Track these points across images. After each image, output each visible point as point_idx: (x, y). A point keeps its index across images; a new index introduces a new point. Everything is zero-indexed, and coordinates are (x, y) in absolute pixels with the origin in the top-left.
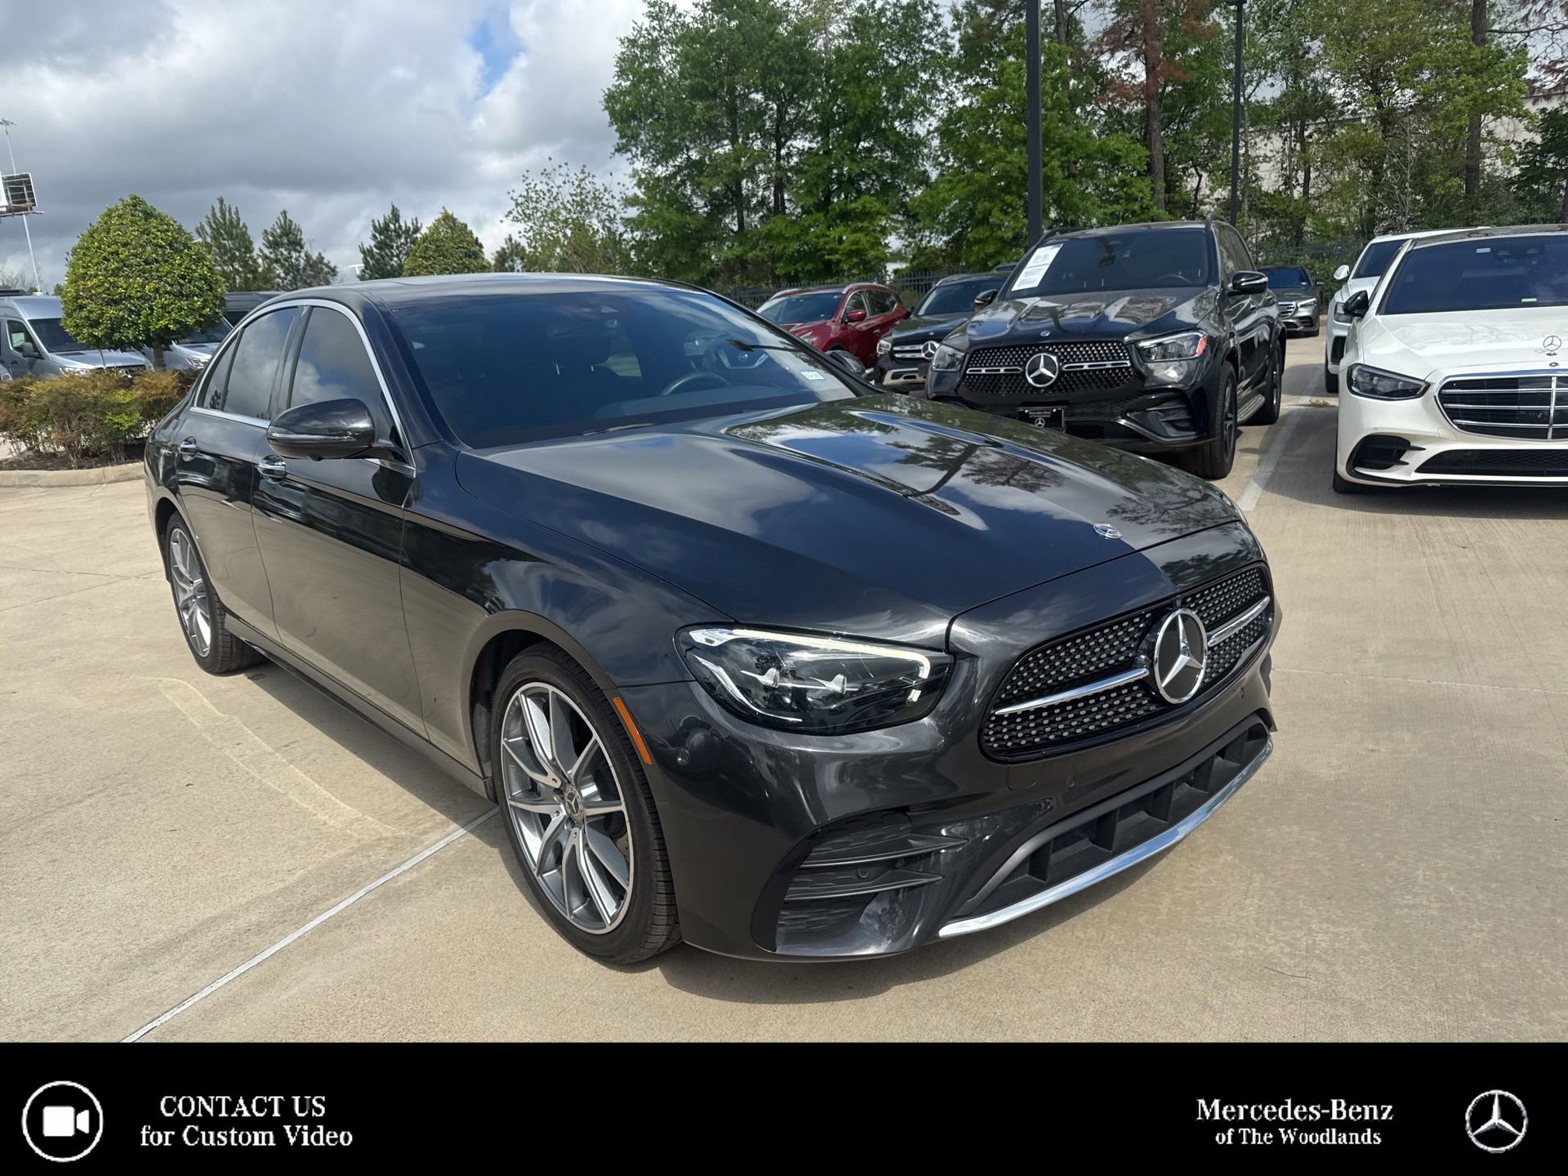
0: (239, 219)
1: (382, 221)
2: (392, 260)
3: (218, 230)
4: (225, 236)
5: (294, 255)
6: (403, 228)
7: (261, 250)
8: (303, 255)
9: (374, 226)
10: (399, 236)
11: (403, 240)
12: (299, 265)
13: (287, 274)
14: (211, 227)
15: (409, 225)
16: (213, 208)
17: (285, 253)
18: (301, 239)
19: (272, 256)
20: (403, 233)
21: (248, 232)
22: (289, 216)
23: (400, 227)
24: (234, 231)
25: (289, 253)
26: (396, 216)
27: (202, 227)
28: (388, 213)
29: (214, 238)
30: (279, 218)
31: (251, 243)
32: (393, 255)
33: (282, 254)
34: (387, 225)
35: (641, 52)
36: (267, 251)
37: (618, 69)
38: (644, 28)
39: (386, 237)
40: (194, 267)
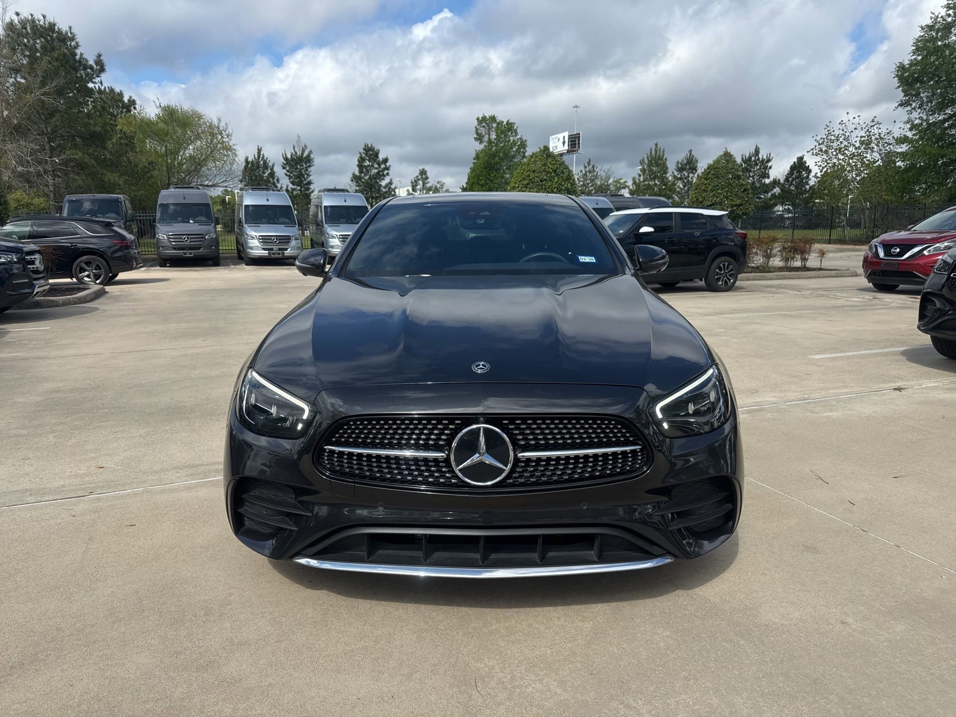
0: (664, 155)
1: (747, 155)
2: (749, 179)
3: (651, 161)
4: (654, 165)
5: (691, 175)
6: (761, 159)
7: (673, 173)
8: (696, 175)
9: (742, 159)
10: (757, 164)
11: (758, 167)
12: (692, 181)
13: (684, 186)
14: (648, 160)
15: (765, 157)
16: (651, 149)
17: (686, 174)
18: (697, 166)
19: (679, 176)
20: (760, 162)
21: (667, 163)
22: (693, 153)
23: (759, 159)
24: (659, 162)
25: (688, 174)
26: (757, 151)
27: (643, 160)
28: (753, 150)
29: (648, 166)
30: (687, 154)
31: (667, 168)
32: (750, 176)
33: (684, 175)
34: (750, 158)
35: (937, 34)
36: (676, 173)
37: (914, 48)
38: (940, 16)
39: (748, 165)
40: (563, 183)
